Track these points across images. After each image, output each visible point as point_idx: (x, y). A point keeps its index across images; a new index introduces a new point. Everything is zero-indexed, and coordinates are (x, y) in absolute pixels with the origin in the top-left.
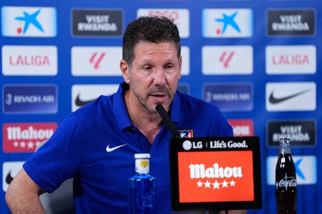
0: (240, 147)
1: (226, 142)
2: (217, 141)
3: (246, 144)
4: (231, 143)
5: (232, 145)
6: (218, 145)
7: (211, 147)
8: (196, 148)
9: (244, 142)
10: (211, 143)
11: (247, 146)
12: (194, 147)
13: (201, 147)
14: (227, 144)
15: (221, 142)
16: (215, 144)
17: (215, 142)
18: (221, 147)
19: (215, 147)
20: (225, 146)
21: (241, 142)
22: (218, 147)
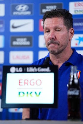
1: (37, 68)
2: (31, 67)
5: (40, 70)
9: (49, 68)
12: (17, 71)
19: (30, 71)
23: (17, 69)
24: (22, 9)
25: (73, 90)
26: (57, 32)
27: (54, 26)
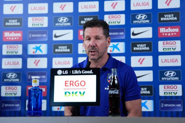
0: (89, 73)
1: (81, 70)
2: (76, 70)
3: (92, 72)
4: (84, 71)
5: (84, 72)
6: (76, 72)
7: (73, 73)
8: (64, 73)
9: (91, 70)
10: (73, 71)
11: (93, 73)
12: (63, 73)
13: (67, 73)
14: (81, 72)
15: (78, 70)
16: (75, 72)
17: (75, 70)
18: (78, 73)
19: (75, 73)
20: (80, 73)
21: (90, 70)
22: (76, 73)
23: (63, 71)
24: (63, 21)
25: (113, 90)
26: (97, 40)
27: (94, 35)
